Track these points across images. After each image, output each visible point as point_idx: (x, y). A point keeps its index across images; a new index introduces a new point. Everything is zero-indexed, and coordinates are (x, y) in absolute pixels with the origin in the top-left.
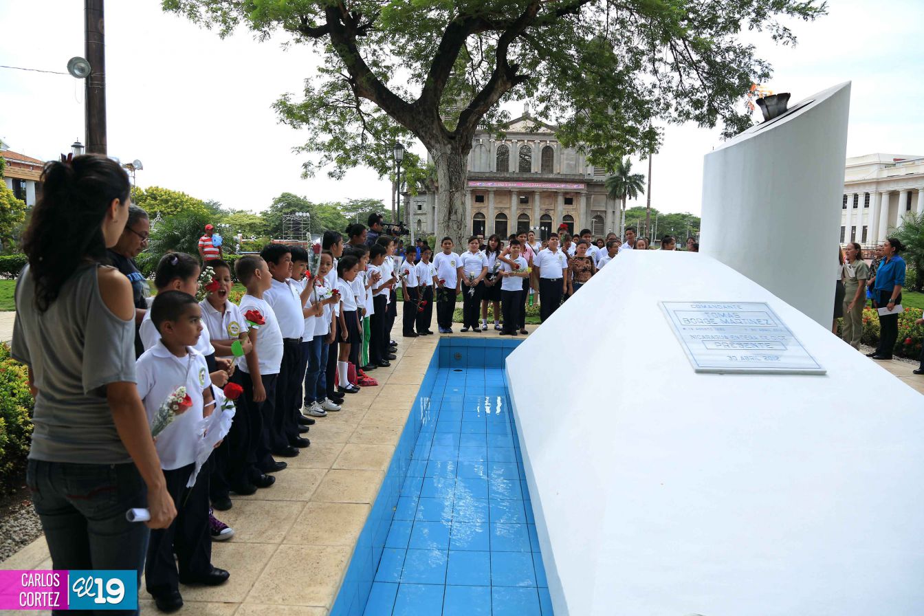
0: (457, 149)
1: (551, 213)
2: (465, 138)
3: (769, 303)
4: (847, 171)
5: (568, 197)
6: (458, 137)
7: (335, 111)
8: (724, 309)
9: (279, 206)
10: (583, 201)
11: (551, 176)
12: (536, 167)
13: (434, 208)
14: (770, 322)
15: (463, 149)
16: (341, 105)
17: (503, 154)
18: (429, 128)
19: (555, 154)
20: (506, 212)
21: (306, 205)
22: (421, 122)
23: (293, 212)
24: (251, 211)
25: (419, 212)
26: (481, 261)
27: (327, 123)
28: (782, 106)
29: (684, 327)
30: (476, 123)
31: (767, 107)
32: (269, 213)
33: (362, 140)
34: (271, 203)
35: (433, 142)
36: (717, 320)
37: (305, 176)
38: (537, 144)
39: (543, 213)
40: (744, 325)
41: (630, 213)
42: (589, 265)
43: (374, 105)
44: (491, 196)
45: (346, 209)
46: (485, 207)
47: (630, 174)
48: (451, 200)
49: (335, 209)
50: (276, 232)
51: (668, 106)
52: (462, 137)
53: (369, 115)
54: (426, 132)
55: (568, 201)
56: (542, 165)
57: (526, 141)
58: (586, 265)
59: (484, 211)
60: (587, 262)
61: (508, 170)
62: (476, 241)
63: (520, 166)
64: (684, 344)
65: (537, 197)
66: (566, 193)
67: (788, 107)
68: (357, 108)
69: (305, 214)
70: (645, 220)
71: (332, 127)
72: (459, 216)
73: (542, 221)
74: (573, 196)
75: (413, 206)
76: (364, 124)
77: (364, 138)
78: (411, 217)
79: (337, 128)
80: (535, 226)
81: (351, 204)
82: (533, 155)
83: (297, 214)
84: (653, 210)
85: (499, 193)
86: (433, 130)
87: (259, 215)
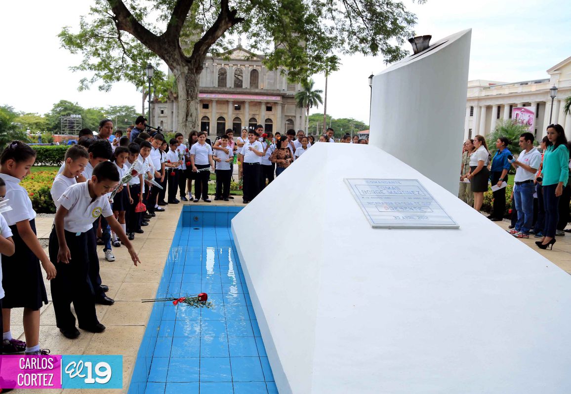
0: (192, 69)
1: (257, 117)
2: (198, 61)
3: (419, 180)
4: (468, 90)
5: (269, 105)
6: (193, 61)
7: (103, 40)
8: (389, 184)
9: (58, 110)
10: (279, 108)
11: (257, 91)
12: (246, 84)
13: (173, 112)
14: (420, 193)
15: (197, 69)
16: (107, 36)
17: (223, 75)
18: (172, 54)
19: (260, 75)
20: (224, 116)
21: (78, 109)
22: (166, 50)
23: (69, 114)
24: (37, 113)
25: (162, 115)
26: (207, 151)
27: (97, 50)
28: (426, 44)
29: (363, 196)
30: (206, 51)
31: (416, 44)
32: (51, 115)
33: (123, 62)
34: (52, 107)
35: (175, 64)
36: (385, 191)
37: (81, 89)
38: (247, 68)
39: (251, 117)
40: (404, 195)
41: (312, 118)
42: (288, 153)
43: (131, 36)
44: (214, 104)
45: (108, 113)
46: (209, 112)
47: (313, 90)
48: (188, 106)
49: (99, 112)
50: (55, 129)
51: (343, 41)
52: (196, 61)
53: (128, 44)
54: (170, 57)
55: (269, 109)
56: (250, 83)
57: (239, 66)
58: (286, 154)
59: (208, 115)
60: (287, 152)
61: (226, 86)
62: (204, 135)
63: (235, 83)
64: (363, 209)
65: (247, 106)
66: (267, 103)
67: (430, 44)
68: (119, 38)
69: (77, 116)
70: (323, 122)
71: (100, 52)
72: (194, 118)
73: (250, 123)
74: (273, 105)
75: (157, 111)
76: (124, 51)
77: (123, 60)
78: (156, 118)
79: (104, 53)
80: (245, 126)
81: (112, 109)
82: (244, 75)
83: (72, 116)
84: (327, 116)
85: (219, 102)
86: (174, 56)
87: (43, 116)
